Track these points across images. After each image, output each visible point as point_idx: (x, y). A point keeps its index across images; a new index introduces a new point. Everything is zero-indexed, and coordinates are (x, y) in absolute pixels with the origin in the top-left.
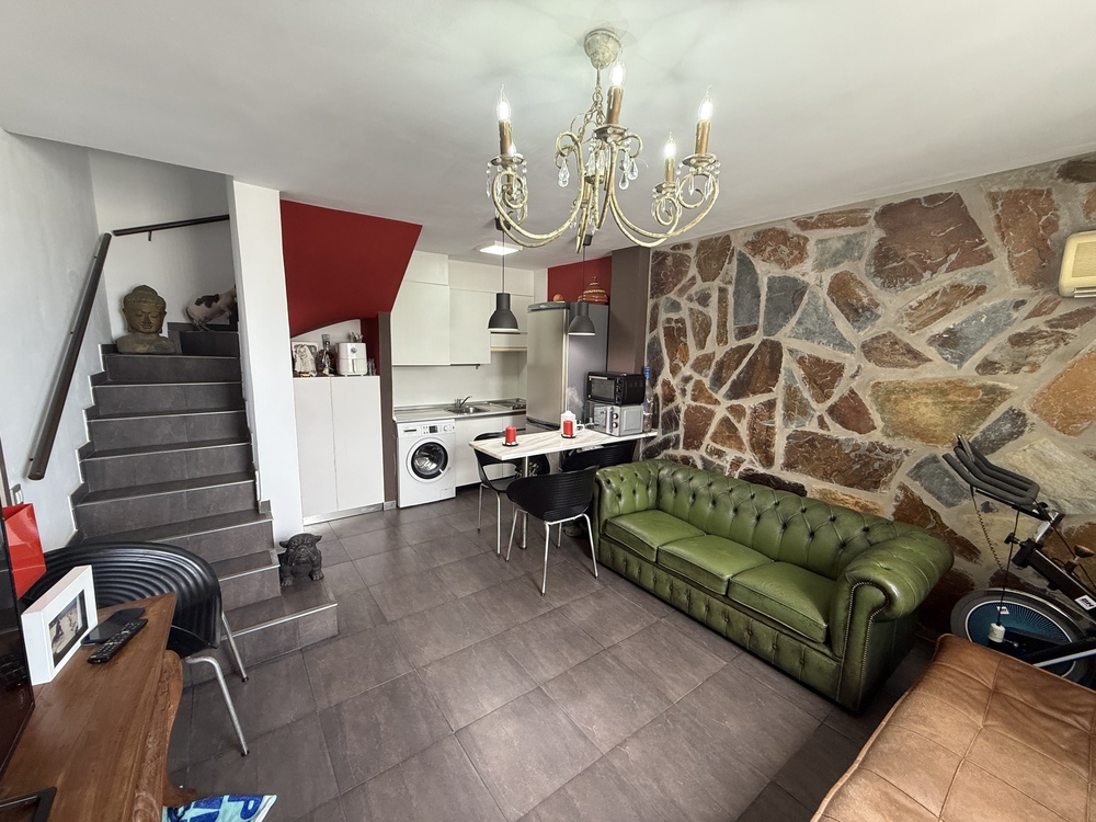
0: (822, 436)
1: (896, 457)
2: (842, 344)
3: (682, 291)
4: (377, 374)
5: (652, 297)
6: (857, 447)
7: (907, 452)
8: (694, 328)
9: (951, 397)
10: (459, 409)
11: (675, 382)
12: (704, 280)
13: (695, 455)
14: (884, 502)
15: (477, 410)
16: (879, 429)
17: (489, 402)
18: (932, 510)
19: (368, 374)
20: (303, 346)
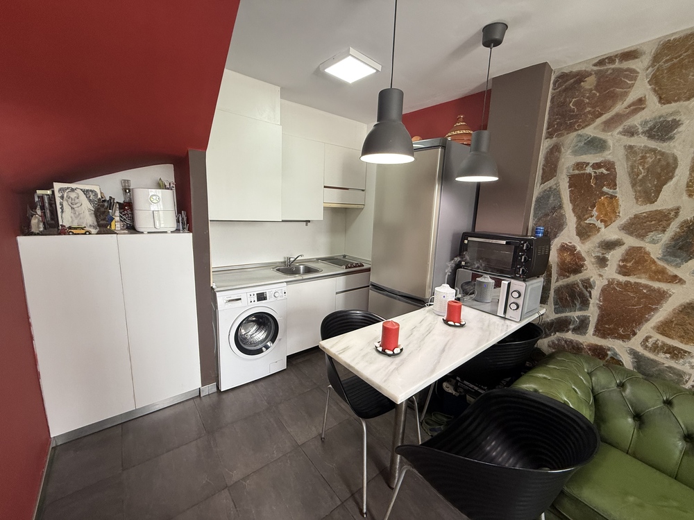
3: (609, 125)
4: (190, 230)
5: (550, 135)
10: (289, 269)
13: (621, 349)
15: (308, 270)
19: (177, 231)
20: (73, 190)
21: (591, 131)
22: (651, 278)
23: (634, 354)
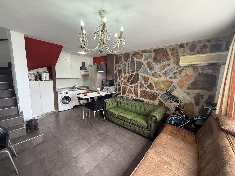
0: (146, 91)
1: (158, 94)
2: (149, 74)
3: (121, 63)
4: (52, 80)
5: (115, 64)
6: (152, 93)
7: (159, 93)
8: (123, 71)
9: (165, 83)
10: (73, 88)
11: (120, 82)
12: (125, 61)
13: (124, 96)
14: (156, 102)
15: (77, 88)
16: (155, 89)
17: (80, 87)
18: (164, 103)
19: (50, 80)
20: (31, 73)
21: (119, 64)
22: (126, 85)
23: (126, 97)
